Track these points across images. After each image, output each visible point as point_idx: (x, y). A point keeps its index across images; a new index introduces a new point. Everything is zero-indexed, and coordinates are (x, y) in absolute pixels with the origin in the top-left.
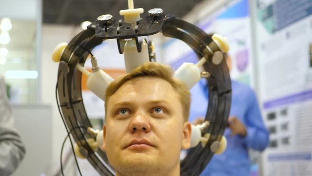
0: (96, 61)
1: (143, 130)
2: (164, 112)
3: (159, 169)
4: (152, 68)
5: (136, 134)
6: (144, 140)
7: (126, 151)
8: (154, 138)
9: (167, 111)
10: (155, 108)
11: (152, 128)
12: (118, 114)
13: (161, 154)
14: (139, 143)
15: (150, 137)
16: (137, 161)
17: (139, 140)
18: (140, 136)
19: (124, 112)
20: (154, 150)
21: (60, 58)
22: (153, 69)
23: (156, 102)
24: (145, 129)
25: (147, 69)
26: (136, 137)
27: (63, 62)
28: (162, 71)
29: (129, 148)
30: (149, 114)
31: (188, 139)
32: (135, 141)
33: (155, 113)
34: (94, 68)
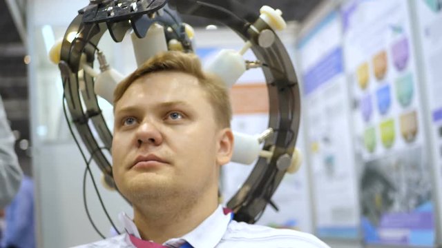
0: (104, 57)
1: (150, 142)
2: (183, 117)
3: (176, 192)
4: (168, 59)
5: (142, 148)
6: (152, 155)
7: (131, 172)
8: (166, 152)
9: (187, 116)
10: (169, 113)
11: (164, 140)
12: (123, 124)
13: (178, 172)
14: (146, 160)
15: (161, 151)
16: (142, 183)
17: (145, 155)
18: (146, 150)
19: (130, 122)
20: (167, 168)
21: (59, 58)
22: (168, 61)
23: (169, 105)
24: (153, 141)
25: (160, 61)
26: (143, 151)
27: (63, 62)
28: (182, 62)
29: (134, 167)
30: (162, 121)
31: (228, 152)
32: (140, 157)
33: (170, 119)
34: (102, 66)
